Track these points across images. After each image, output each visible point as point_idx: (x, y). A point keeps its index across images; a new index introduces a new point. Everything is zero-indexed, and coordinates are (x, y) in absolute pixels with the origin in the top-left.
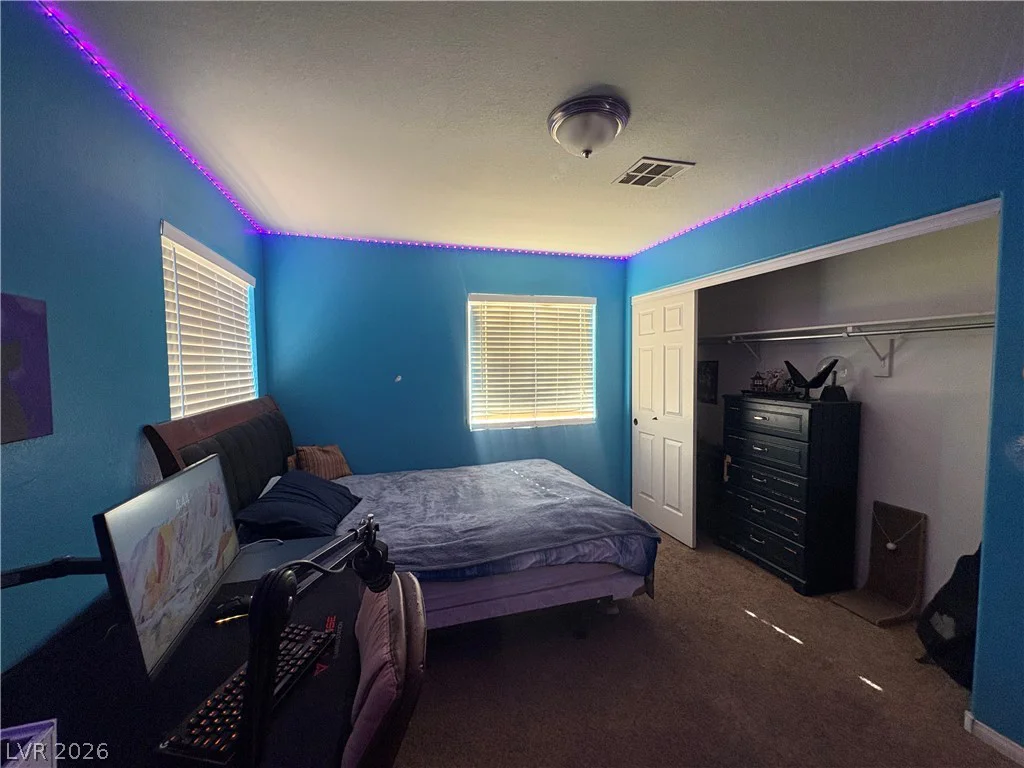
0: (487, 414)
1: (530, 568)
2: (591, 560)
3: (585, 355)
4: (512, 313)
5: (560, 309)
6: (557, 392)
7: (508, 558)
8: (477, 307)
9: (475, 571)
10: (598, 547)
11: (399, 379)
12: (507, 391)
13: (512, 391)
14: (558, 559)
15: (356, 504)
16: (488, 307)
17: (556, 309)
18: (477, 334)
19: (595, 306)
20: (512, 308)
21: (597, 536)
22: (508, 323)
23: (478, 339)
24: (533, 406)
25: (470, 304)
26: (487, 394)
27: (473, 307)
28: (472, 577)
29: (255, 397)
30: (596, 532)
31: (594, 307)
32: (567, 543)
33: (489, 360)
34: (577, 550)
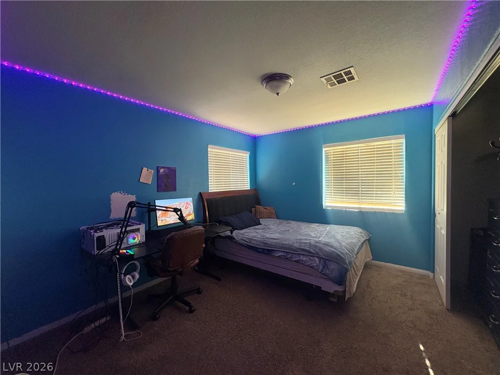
0: (333, 201)
1: (279, 256)
2: (307, 264)
3: (396, 170)
4: (346, 151)
5: (377, 145)
6: (375, 192)
7: (273, 250)
8: (328, 151)
9: (261, 250)
10: (311, 260)
11: (294, 184)
12: (343, 191)
13: (346, 191)
14: (291, 257)
15: (258, 225)
16: (333, 150)
17: (374, 146)
18: (328, 163)
19: (404, 139)
20: (346, 148)
21: (312, 255)
22: (343, 157)
23: (328, 165)
24: (359, 199)
25: (324, 149)
26: (333, 191)
27: (325, 151)
28: (260, 252)
29: (249, 189)
30: (312, 253)
31: (403, 141)
32: (297, 253)
33: (334, 175)
34: (300, 257)
